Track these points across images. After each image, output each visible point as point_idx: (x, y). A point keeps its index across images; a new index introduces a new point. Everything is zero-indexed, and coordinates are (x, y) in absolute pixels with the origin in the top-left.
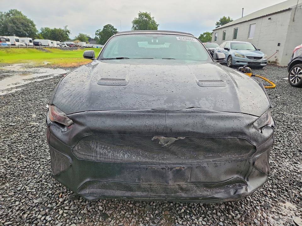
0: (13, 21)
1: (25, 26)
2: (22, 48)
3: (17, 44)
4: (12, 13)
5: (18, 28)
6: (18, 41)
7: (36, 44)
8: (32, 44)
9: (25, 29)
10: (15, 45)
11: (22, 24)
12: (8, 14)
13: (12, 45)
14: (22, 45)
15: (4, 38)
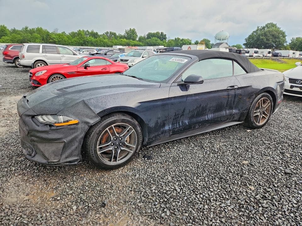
0: (265, 35)
1: (276, 38)
2: (257, 59)
3: (255, 55)
4: (267, 26)
5: (268, 40)
6: (256, 52)
7: (276, 55)
8: (270, 55)
9: (274, 40)
10: (253, 56)
11: (273, 36)
12: (264, 28)
13: (250, 56)
14: (260, 56)
15: (245, 51)
